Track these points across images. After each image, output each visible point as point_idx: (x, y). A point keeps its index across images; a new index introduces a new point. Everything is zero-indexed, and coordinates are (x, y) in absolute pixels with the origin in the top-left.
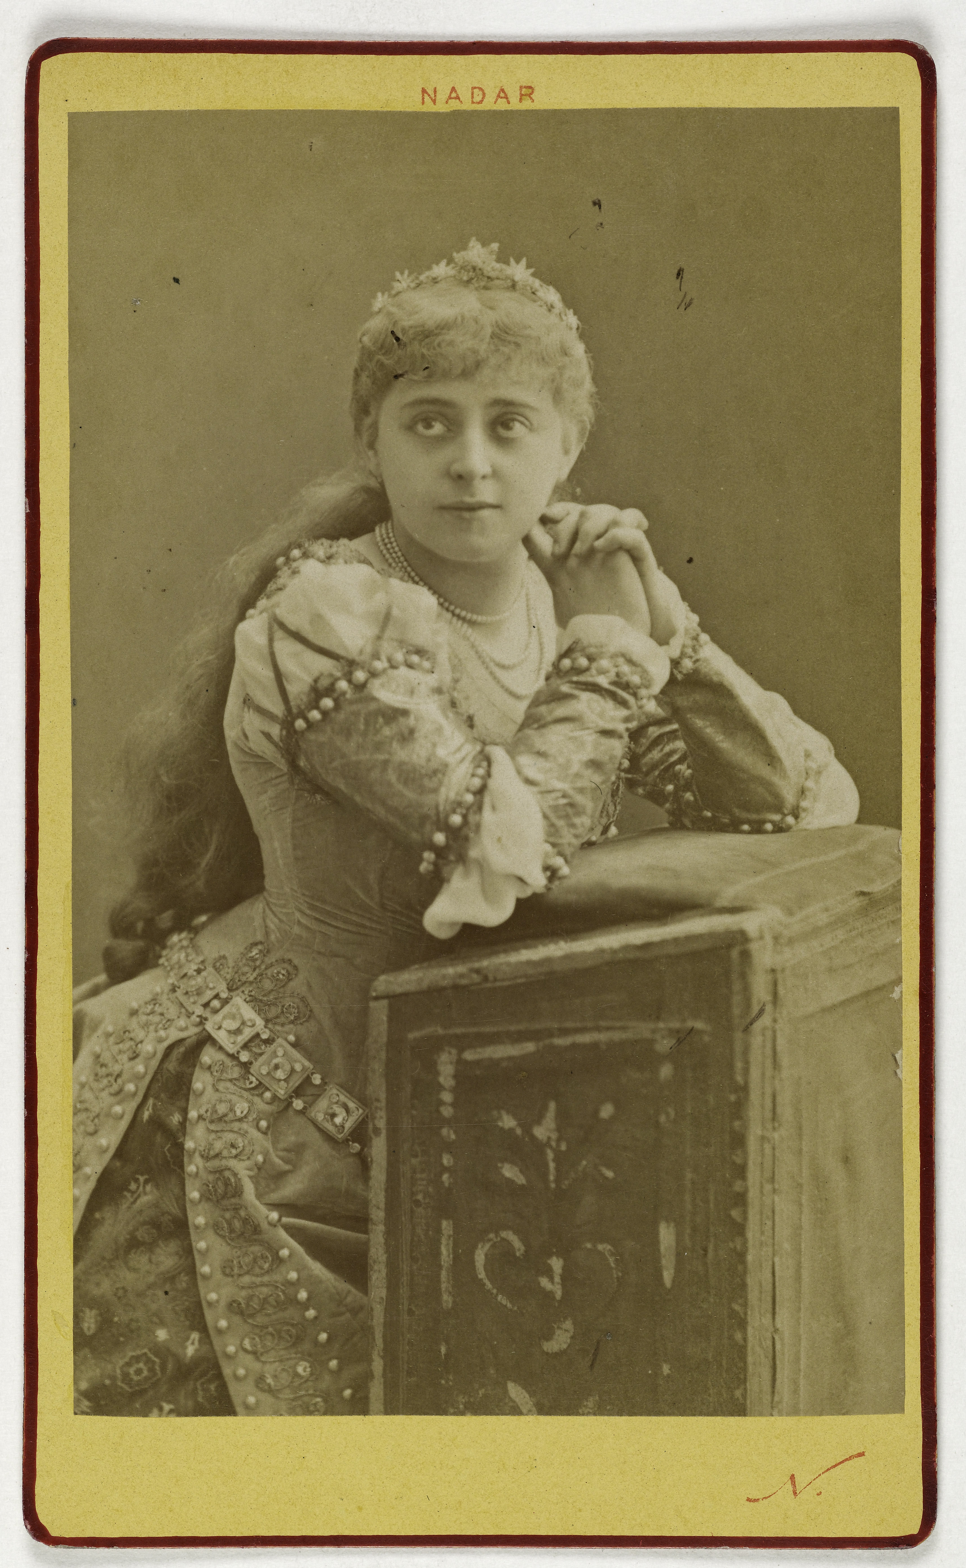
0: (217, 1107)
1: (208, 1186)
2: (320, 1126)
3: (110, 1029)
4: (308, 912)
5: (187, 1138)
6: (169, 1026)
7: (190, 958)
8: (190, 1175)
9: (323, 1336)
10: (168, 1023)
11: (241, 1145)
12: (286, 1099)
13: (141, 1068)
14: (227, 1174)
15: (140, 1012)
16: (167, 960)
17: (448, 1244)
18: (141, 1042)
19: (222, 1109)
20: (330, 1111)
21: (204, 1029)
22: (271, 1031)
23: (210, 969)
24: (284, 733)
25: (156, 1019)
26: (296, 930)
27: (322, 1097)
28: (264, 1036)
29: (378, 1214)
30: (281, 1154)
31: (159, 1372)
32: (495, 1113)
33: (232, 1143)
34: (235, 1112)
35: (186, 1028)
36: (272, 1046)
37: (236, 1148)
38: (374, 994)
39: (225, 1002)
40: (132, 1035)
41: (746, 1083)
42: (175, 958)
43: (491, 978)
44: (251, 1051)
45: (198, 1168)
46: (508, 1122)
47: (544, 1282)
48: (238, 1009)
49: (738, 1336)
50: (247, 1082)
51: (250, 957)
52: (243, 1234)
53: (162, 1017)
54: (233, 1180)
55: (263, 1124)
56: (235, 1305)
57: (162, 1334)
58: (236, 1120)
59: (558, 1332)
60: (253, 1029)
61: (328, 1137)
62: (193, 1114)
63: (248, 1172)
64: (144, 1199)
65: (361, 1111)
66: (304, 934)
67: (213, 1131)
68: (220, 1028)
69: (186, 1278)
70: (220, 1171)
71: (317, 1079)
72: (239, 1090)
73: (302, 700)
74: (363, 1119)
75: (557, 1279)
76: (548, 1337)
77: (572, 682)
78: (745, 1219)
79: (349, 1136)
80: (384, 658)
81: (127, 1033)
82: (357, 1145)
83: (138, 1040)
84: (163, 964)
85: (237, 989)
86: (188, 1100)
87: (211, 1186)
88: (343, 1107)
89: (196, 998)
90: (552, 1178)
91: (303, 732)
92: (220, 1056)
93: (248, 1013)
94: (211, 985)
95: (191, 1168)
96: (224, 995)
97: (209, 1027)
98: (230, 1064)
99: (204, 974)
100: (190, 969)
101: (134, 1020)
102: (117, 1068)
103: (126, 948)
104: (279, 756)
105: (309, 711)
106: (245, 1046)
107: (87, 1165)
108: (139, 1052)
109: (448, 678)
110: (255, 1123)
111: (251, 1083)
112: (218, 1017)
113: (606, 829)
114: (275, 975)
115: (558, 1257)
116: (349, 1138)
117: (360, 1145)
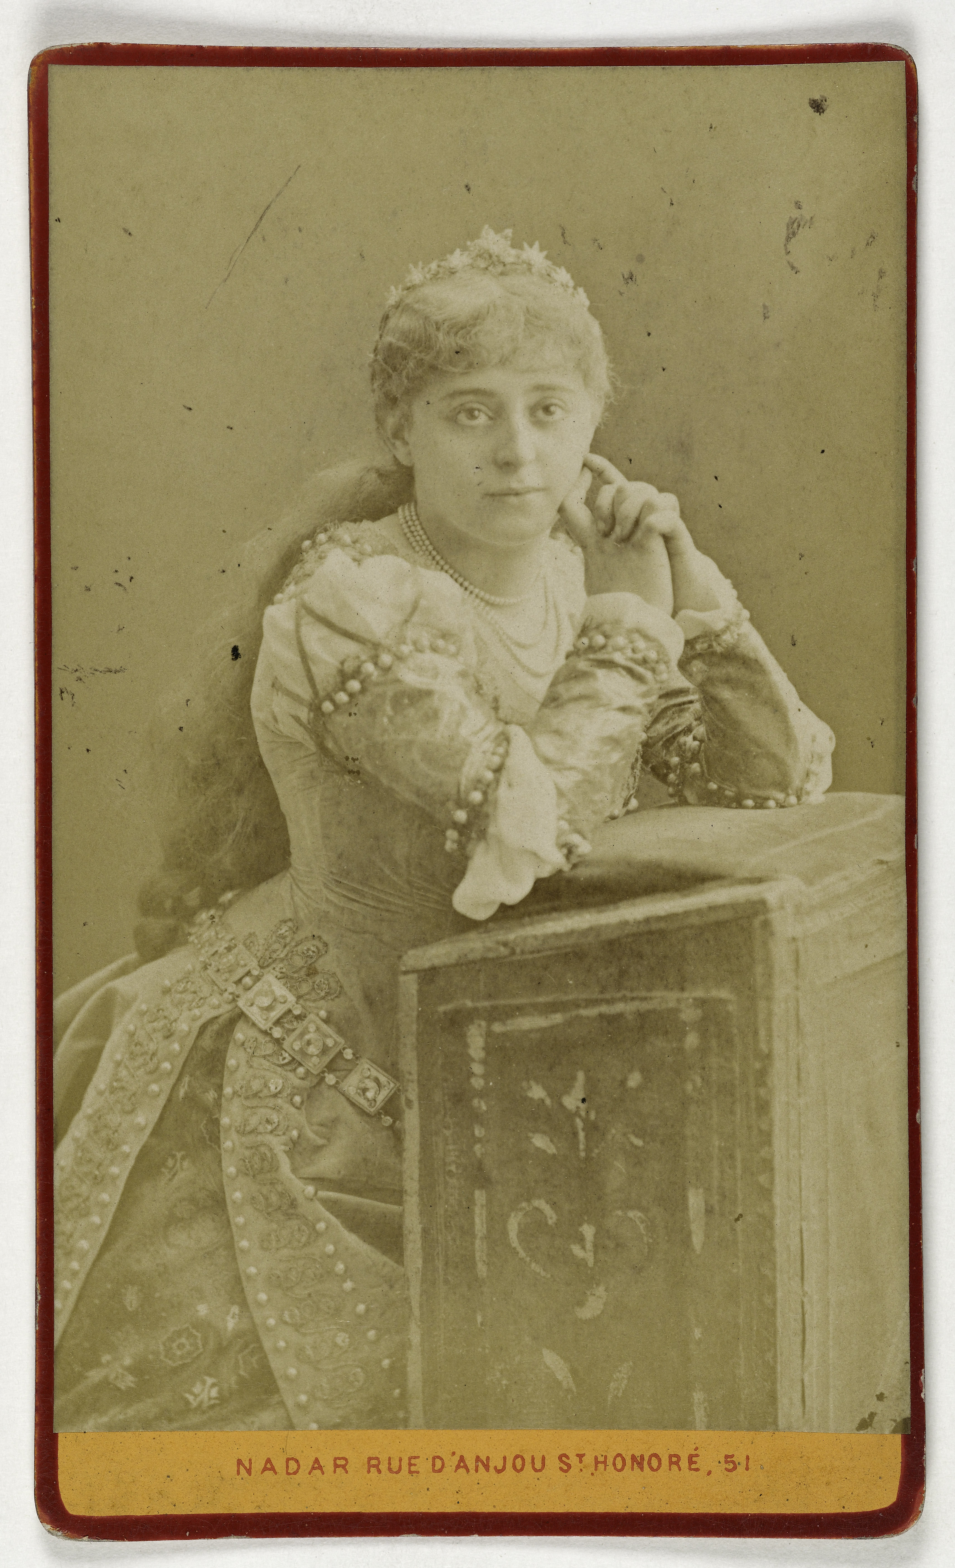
0: (252, 1083)
1: (244, 1161)
2: (353, 1101)
3: (144, 1007)
4: (334, 888)
5: (222, 1115)
6: (203, 1005)
7: (220, 936)
8: (226, 1151)
9: (361, 1308)
10: (202, 1001)
11: (276, 1120)
12: (318, 1075)
13: (176, 1047)
14: (263, 1149)
15: (173, 990)
16: (197, 938)
17: (481, 1214)
18: (175, 1021)
19: (256, 1085)
20: (363, 1086)
21: (237, 1006)
22: (303, 1007)
23: (241, 946)
24: (312, 715)
25: (189, 997)
26: (324, 907)
27: (354, 1071)
28: (297, 1012)
29: (412, 1185)
30: (315, 1128)
31: (200, 1346)
32: (524, 1084)
33: (267, 1119)
34: (269, 1087)
35: (219, 1006)
36: (304, 1022)
37: (271, 1124)
38: (404, 969)
39: (258, 979)
40: (166, 1014)
41: (770, 1051)
42: (206, 935)
43: (518, 950)
44: (283, 1027)
45: (234, 1144)
46: (537, 1092)
47: (576, 1250)
48: (270, 986)
49: (768, 1300)
50: (281, 1058)
51: (280, 934)
52: (280, 1208)
53: (195, 995)
54: (269, 1155)
55: (297, 1099)
56: (274, 1278)
57: (202, 1310)
58: (271, 1096)
59: (591, 1299)
60: (283, 1005)
61: (362, 1112)
62: (228, 1090)
63: (283, 1147)
64: (181, 1175)
65: (392, 1085)
66: (332, 911)
67: (248, 1107)
68: (252, 1005)
69: (223, 1253)
70: (255, 1147)
71: (348, 1054)
72: (273, 1066)
73: (328, 682)
74: (395, 1093)
75: (589, 1245)
76: (581, 1303)
77: (589, 660)
78: (772, 1182)
79: (381, 1109)
80: (409, 641)
81: (161, 1011)
82: (388, 1118)
83: (172, 1019)
84: (193, 942)
85: (268, 966)
86: (222, 1078)
87: (247, 1161)
88: (375, 1082)
89: (227, 975)
90: (582, 1147)
91: (330, 715)
92: (253, 1033)
93: (280, 990)
94: (242, 962)
95: (228, 1144)
96: (255, 973)
97: (241, 1003)
98: (263, 1041)
99: (235, 951)
100: (221, 946)
101: (168, 999)
102: (152, 1047)
103: (156, 926)
104: (308, 738)
105: (336, 693)
106: (278, 1022)
107: (125, 1143)
108: (174, 1031)
109: (474, 660)
110: (289, 1098)
111: (284, 1059)
112: (250, 994)
113: (626, 803)
114: (305, 952)
115: (589, 1223)
116: (381, 1111)
117: (392, 1118)
